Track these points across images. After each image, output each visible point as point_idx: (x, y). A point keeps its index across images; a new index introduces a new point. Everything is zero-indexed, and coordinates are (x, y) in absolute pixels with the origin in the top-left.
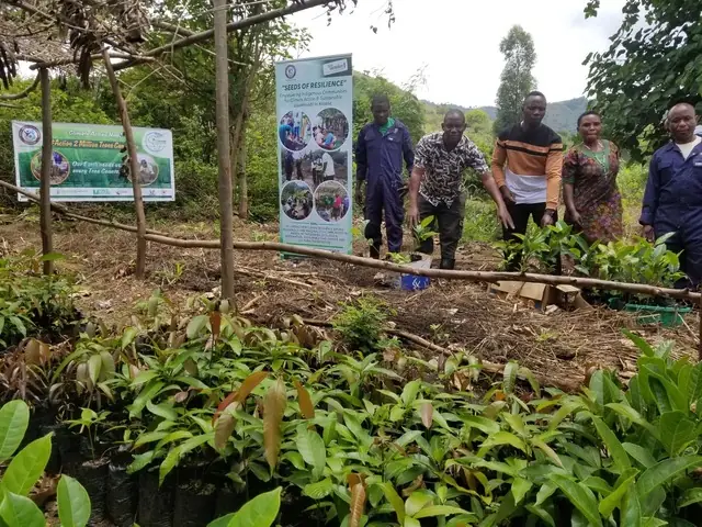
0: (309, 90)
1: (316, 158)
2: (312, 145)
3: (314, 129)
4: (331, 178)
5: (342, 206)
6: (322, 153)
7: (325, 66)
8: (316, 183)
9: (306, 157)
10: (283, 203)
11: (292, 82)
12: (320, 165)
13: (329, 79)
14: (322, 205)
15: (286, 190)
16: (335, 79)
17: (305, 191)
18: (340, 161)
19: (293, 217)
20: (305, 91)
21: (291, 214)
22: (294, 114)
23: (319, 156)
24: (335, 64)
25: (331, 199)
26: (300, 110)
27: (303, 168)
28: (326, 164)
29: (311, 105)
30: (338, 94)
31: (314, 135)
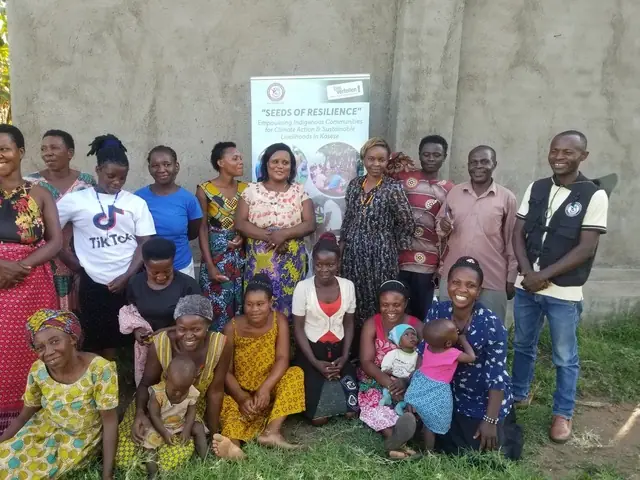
0: (306, 117)
2: (310, 190)
3: (313, 168)
6: (326, 199)
7: (330, 89)
11: (276, 106)
12: (321, 215)
13: (336, 105)
16: (344, 106)
20: (299, 118)
23: (318, 204)
24: (344, 86)
28: (329, 214)
29: (309, 137)
30: (349, 125)
31: (312, 176)
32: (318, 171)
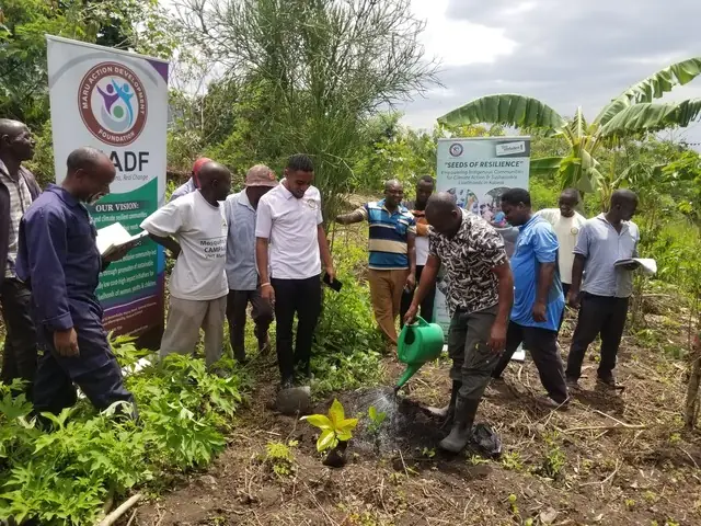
0: (478, 168)
3: (482, 207)
11: (456, 160)
13: (504, 159)
16: (511, 159)
20: (473, 169)
22: (458, 191)
24: (509, 145)
26: (466, 187)
29: (480, 183)
30: (513, 174)
31: (482, 213)
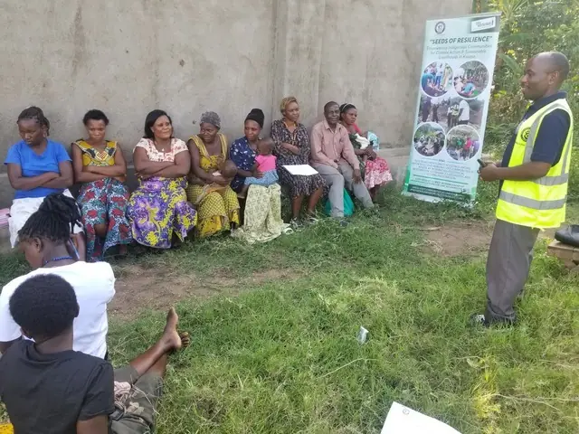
0: (456, 44)
1: (453, 104)
2: (452, 93)
3: (455, 79)
4: (465, 122)
5: (472, 148)
6: (461, 100)
7: (474, 23)
8: (450, 125)
9: (444, 102)
10: (416, 140)
11: (439, 37)
12: (457, 110)
13: (477, 35)
14: (453, 145)
15: (420, 129)
16: (482, 35)
17: (438, 132)
18: (475, 108)
19: (424, 153)
20: (452, 45)
21: (422, 151)
22: (438, 65)
23: (457, 102)
24: (482, 21)
25: (462, 141)
27: (439, 113)
28: (462, 110)
30: (483, 49)
31: (455, 84)
32: (459, 80)
